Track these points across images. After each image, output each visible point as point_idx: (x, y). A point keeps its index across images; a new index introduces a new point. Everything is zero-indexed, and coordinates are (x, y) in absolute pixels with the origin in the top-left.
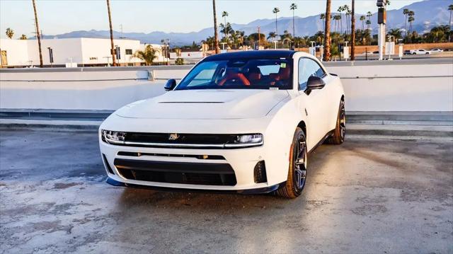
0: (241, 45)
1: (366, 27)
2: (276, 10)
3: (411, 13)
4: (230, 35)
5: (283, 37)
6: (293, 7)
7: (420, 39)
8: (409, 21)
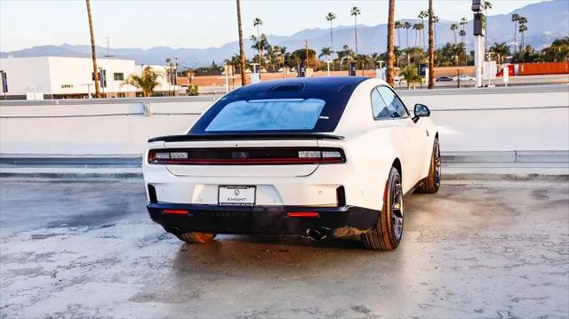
0: (282, 66)
1: (459, 40)
2: (331, 17)
3: (523, 20)
4: (265, 52)
5: (341, 54)
6: (355, 11)
7: (536, 56)
8: (520, 31)
